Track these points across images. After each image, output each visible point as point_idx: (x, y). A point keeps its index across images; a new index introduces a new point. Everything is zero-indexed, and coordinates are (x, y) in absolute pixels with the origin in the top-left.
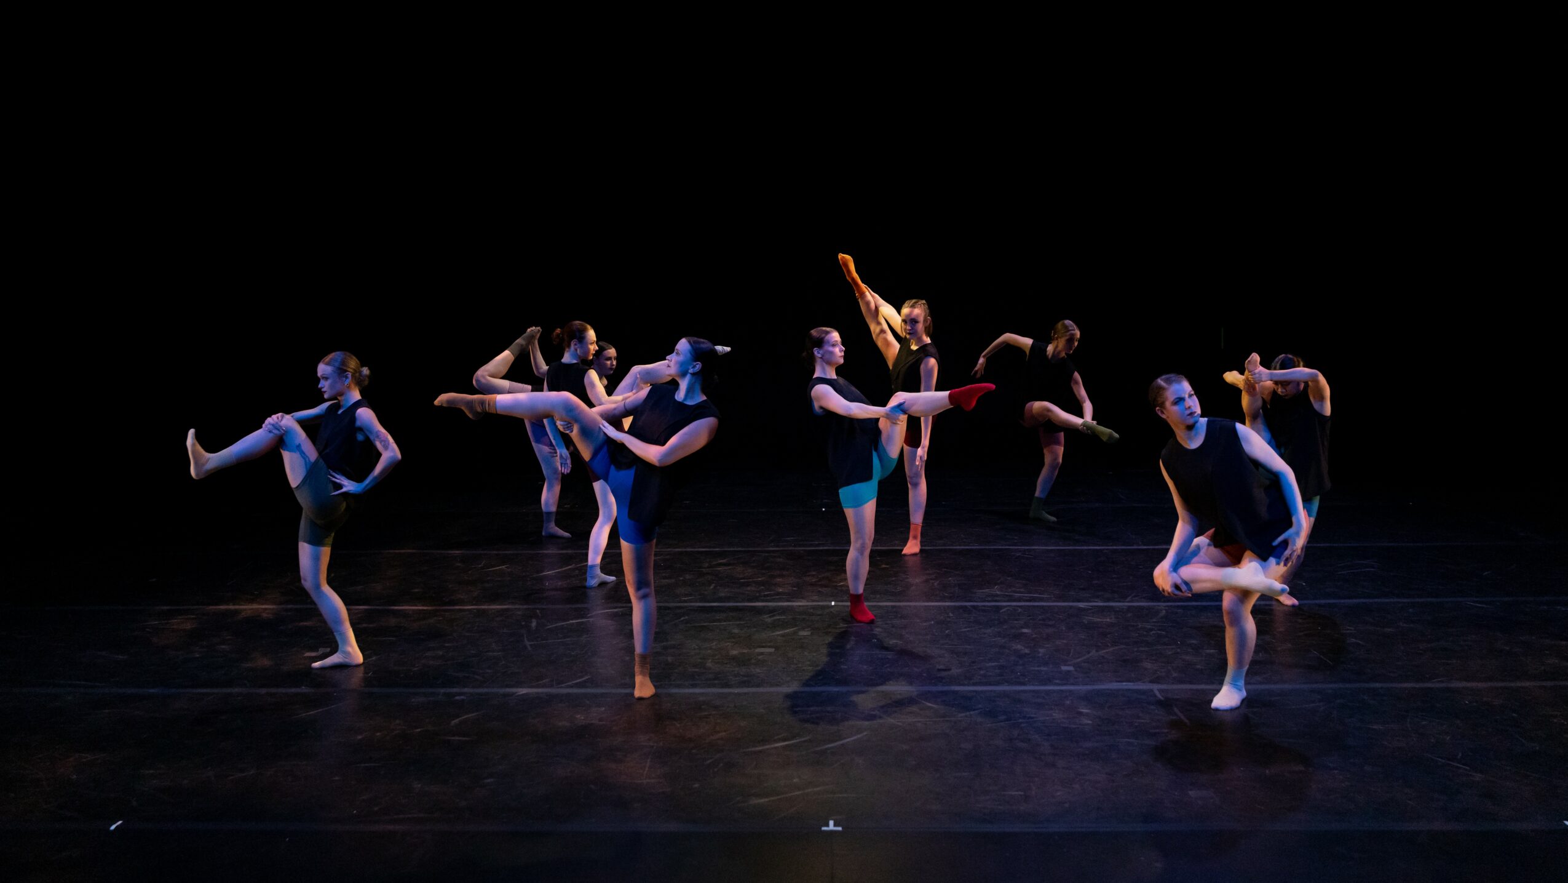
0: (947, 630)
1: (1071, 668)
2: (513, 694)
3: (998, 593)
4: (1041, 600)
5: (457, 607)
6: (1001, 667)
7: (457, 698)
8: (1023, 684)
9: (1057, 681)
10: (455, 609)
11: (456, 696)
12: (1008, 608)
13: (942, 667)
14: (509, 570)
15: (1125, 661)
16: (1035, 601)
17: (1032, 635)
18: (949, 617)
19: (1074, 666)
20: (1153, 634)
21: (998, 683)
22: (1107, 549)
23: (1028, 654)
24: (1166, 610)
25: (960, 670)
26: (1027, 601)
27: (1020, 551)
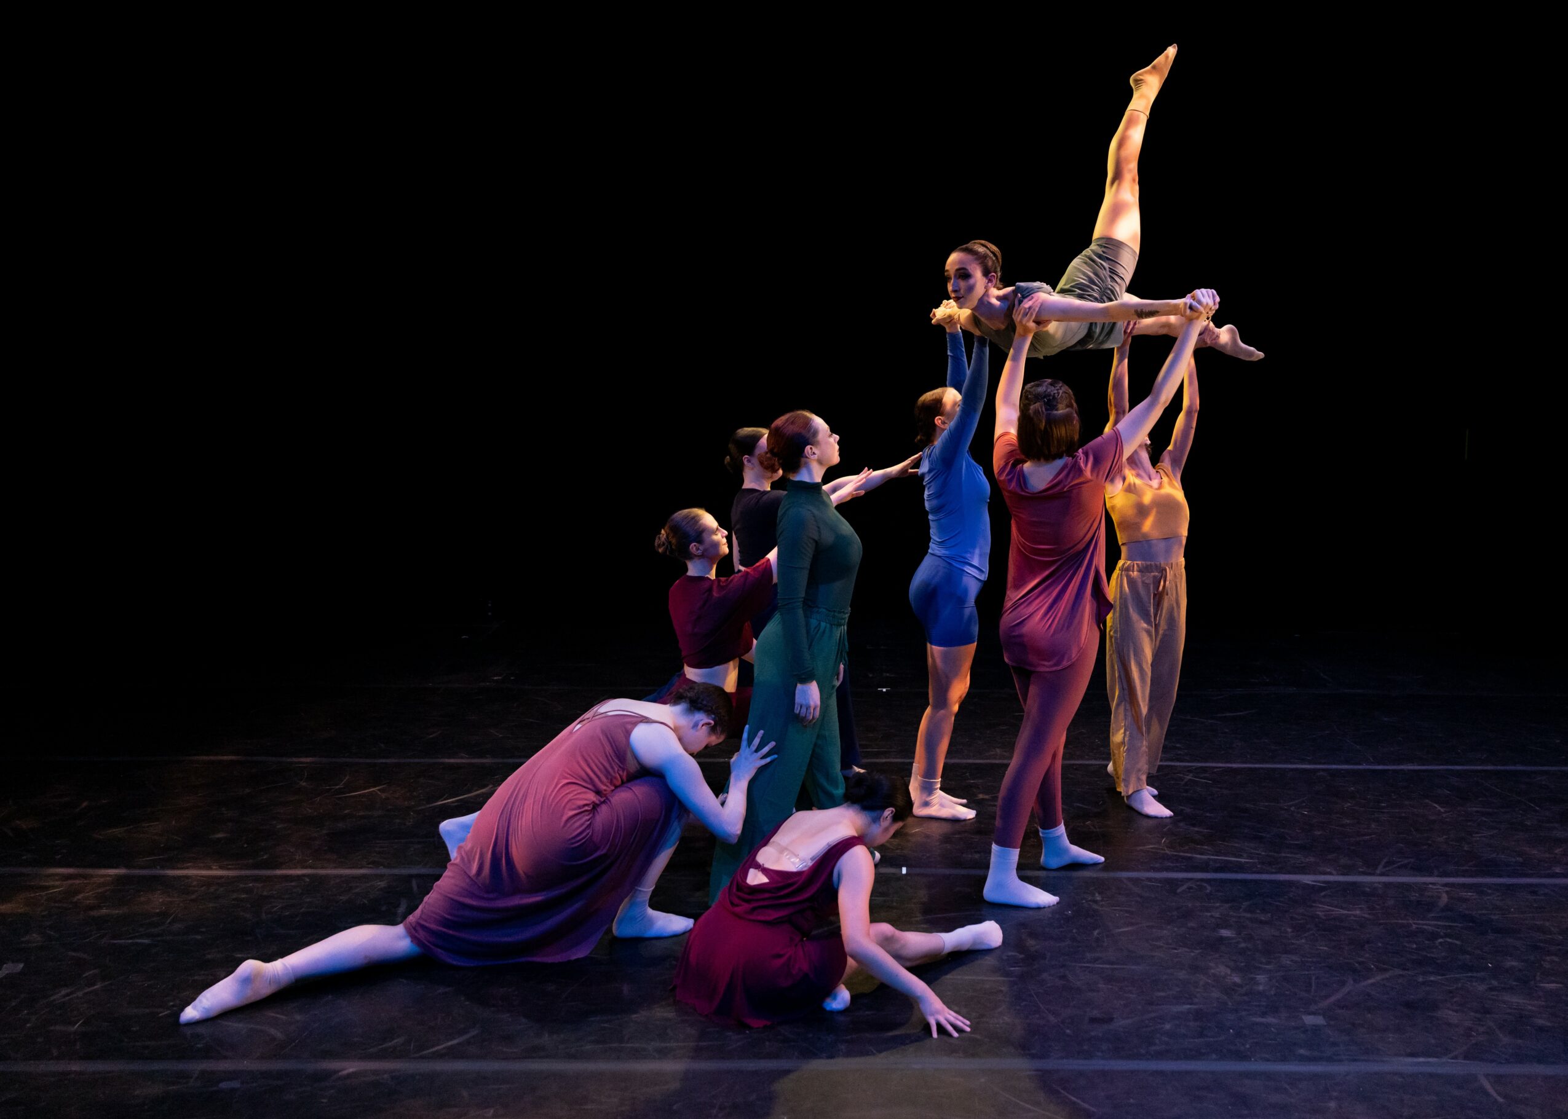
0: (1095, 929)
1: (1319, 1020)
2: (327, 1075)
3: (1167, 852)
4: (1240, 868)
5: (278, 872)
6: (1199, 1015)
7: (223, 1085)
8: (1241, 1056)
9: (1302, 1051)
10: (276, 876)
11: (222, 1081)
12: (1189, 884)
13: (1096, 1013)
14: (384, 796)
15: (1408, 1005)
16: (1231, 871)
17: (1238, 943)
18: (1096, 902)
19: (1324, 1017)
20: (1441, 943)
21: (1196, 1054)
22: (1323, 770)
23: (1241, 986)
24: (1447, 892)
25: (1129, 1021)
26: (1216, 870)
27: (1190, 771)
